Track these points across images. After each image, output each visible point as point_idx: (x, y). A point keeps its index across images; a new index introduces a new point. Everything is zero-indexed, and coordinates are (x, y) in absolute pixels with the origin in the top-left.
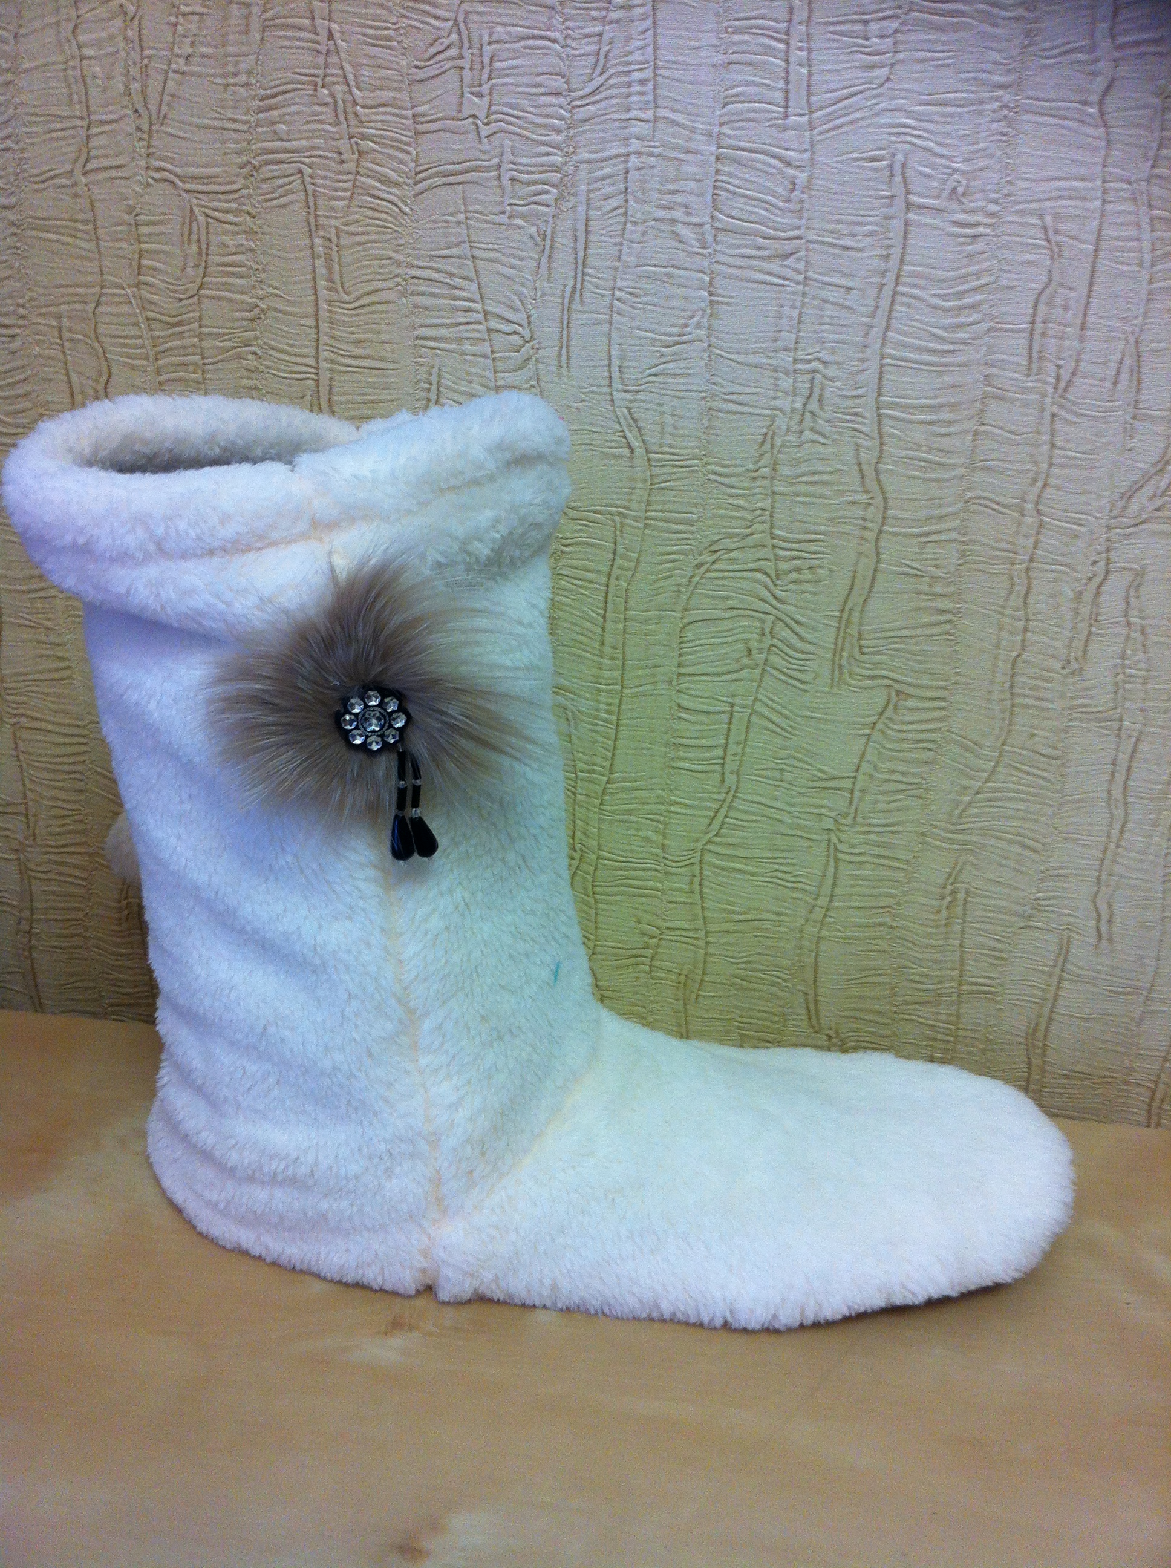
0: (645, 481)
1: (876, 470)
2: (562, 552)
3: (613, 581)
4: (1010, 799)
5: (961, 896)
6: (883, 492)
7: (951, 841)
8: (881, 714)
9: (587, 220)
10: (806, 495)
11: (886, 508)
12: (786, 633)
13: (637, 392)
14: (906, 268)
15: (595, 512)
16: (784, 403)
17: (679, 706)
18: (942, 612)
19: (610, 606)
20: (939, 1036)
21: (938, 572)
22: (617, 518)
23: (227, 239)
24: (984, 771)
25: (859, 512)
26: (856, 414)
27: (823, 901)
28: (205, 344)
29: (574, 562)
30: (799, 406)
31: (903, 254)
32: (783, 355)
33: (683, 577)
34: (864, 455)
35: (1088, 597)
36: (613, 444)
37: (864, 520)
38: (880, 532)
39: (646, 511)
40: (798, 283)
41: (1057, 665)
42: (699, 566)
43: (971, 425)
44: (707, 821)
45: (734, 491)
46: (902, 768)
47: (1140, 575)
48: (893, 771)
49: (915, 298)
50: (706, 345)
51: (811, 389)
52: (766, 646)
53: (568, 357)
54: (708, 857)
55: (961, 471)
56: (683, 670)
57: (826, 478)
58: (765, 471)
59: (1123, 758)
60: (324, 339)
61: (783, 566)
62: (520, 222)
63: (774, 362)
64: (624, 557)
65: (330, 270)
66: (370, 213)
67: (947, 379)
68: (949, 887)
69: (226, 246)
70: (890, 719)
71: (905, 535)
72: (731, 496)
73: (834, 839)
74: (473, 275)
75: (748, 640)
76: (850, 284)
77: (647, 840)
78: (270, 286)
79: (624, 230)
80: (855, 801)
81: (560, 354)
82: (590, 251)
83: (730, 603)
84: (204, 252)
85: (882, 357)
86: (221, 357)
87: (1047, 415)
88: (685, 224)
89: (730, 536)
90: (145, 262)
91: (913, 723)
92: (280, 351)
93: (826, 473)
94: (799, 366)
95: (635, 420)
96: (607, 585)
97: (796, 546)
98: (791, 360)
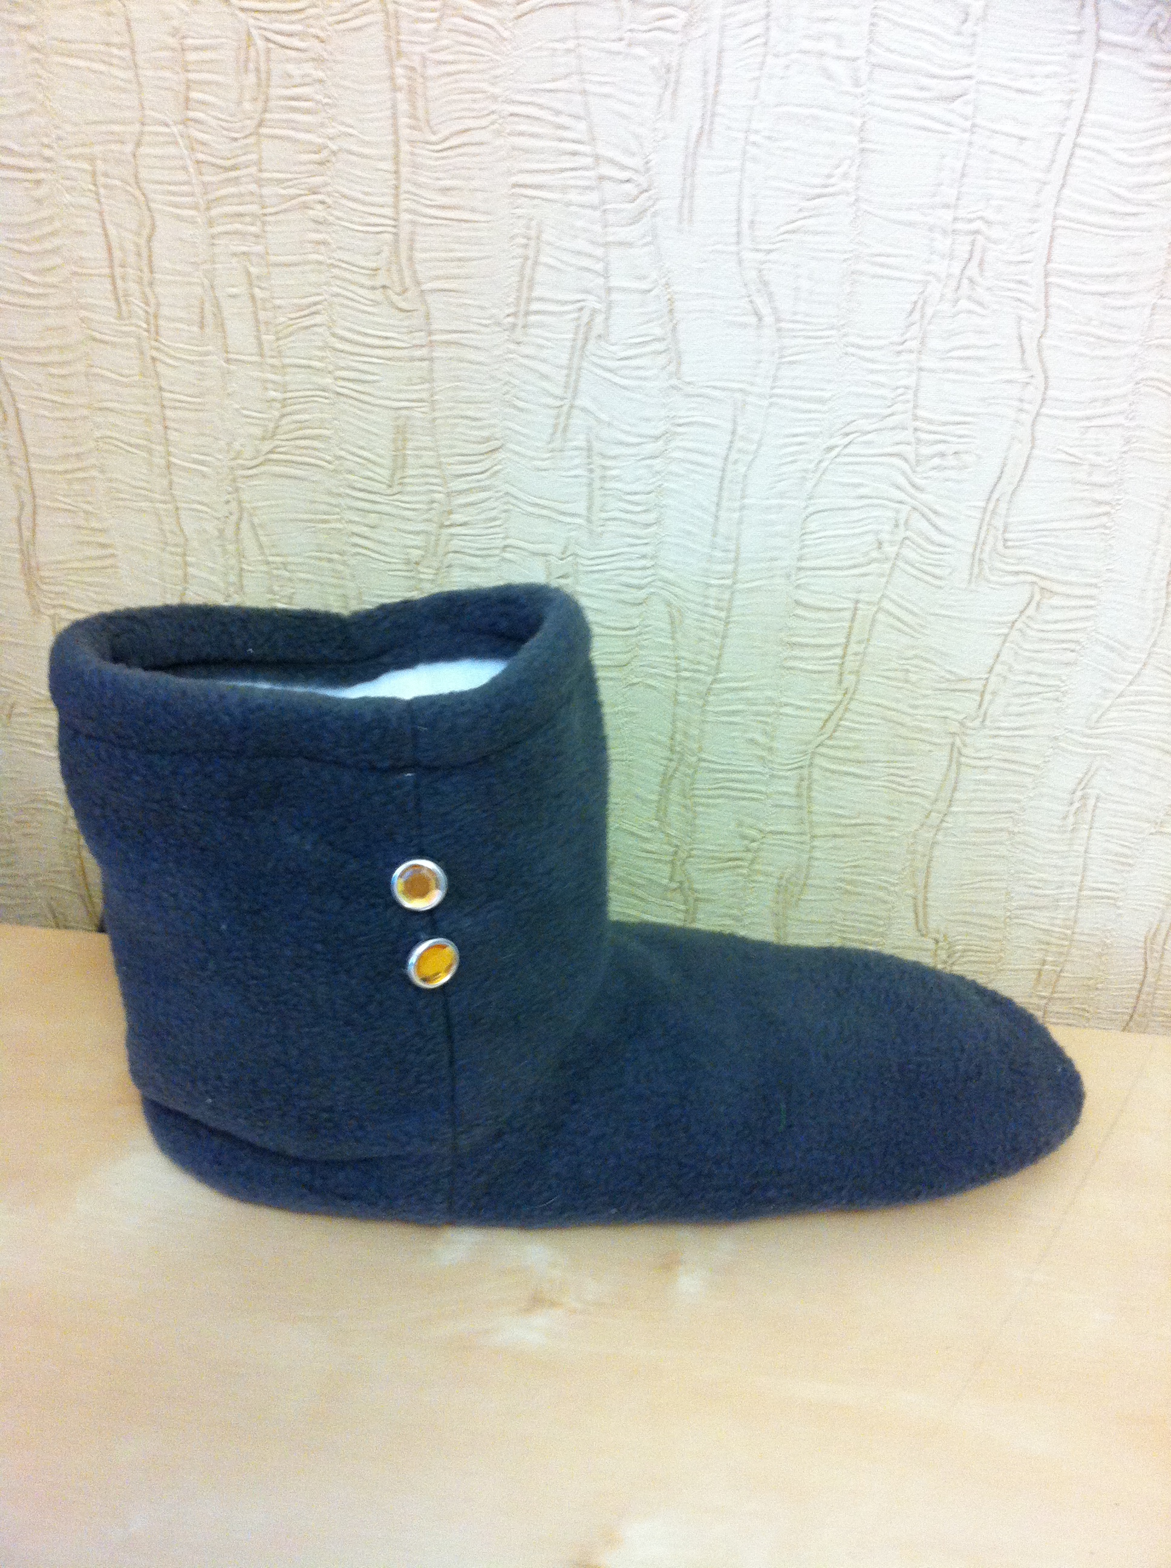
0: (772, 353)
1: (1039, 344)
2: (675, 433)
3: (730, 467)
4: (1153, 702)
5: (1091, 802)
6: (1045, 371)
7: (1087, 746)
8: (1022, 612)
9: (721, 51)
10: (958, 372)
11: (1046, 388)
12: (924, 525)
13: (769, 251)
14: (1090, 116)
15: (715, 388)
16: (940, 267)
17: (798, 603)
18: (1100, 503)
19: (725, 494)
20: (1053, 940)
21: (1099, 460)
22: (738, 395)
23: (291, 68)
24: (1129, 673)
25: (1015, 392)
26: (1020, 282)
27: (941, 806)
28: (265, 191)
29: (689, 445)
30: (956, 270)
31: (1088, 99)
32: (941, 212)
33: (810, 461)
34: (1026, 329)
36: (738, 311)
37: (1021, 400)
38: (1038, 414)
39: (773, 388)
40: (964, 131)
42: (830, 449)
43: (1149, 298)
44: (821, 723)
45: (872, 366)
46: (1040, 668)
48: (1030, 673)
49: (1099, 152)
50: (852, 199)
51: (971, 252)
52: (899, 538)
53: (691, 211)
54: (818, 761)
55: (1133, 349)
56: (803, 564)
57: (982, 353)
58: (913, 344)
60: (405, 186)
61: (926, 451)
62: (640, 51)
63: (930, 220)
64: (743, 438)
65: (413, 106)
66: (463, 38)
67: (1126, 245)
68: (1079, 794)
69: (290, 76)
70: (1030, 618)
71: (1066, 419)
72: (872, 371)
73: (958, 742)
74: (582, 113)
75: (877, 533)
76: (1024, 134)
77: (753, 742)
78: (343, 123)
79: (763, 63)
80: (984, 707)
81: (681, 206)
82: (722, 87)
83: (862, 491)
84: (264, 82)
85: (1055, 218)
86: (284, 206)
88: (837, 58)
89: (867, 416)
90: (194, 95)
91: (1056, 622)
92: (354, 200)
93: (979, 347)
94: (959, 226)
95: (766, 284)
96: (724, 470)
97: (940, 429)
98: (950, 218)
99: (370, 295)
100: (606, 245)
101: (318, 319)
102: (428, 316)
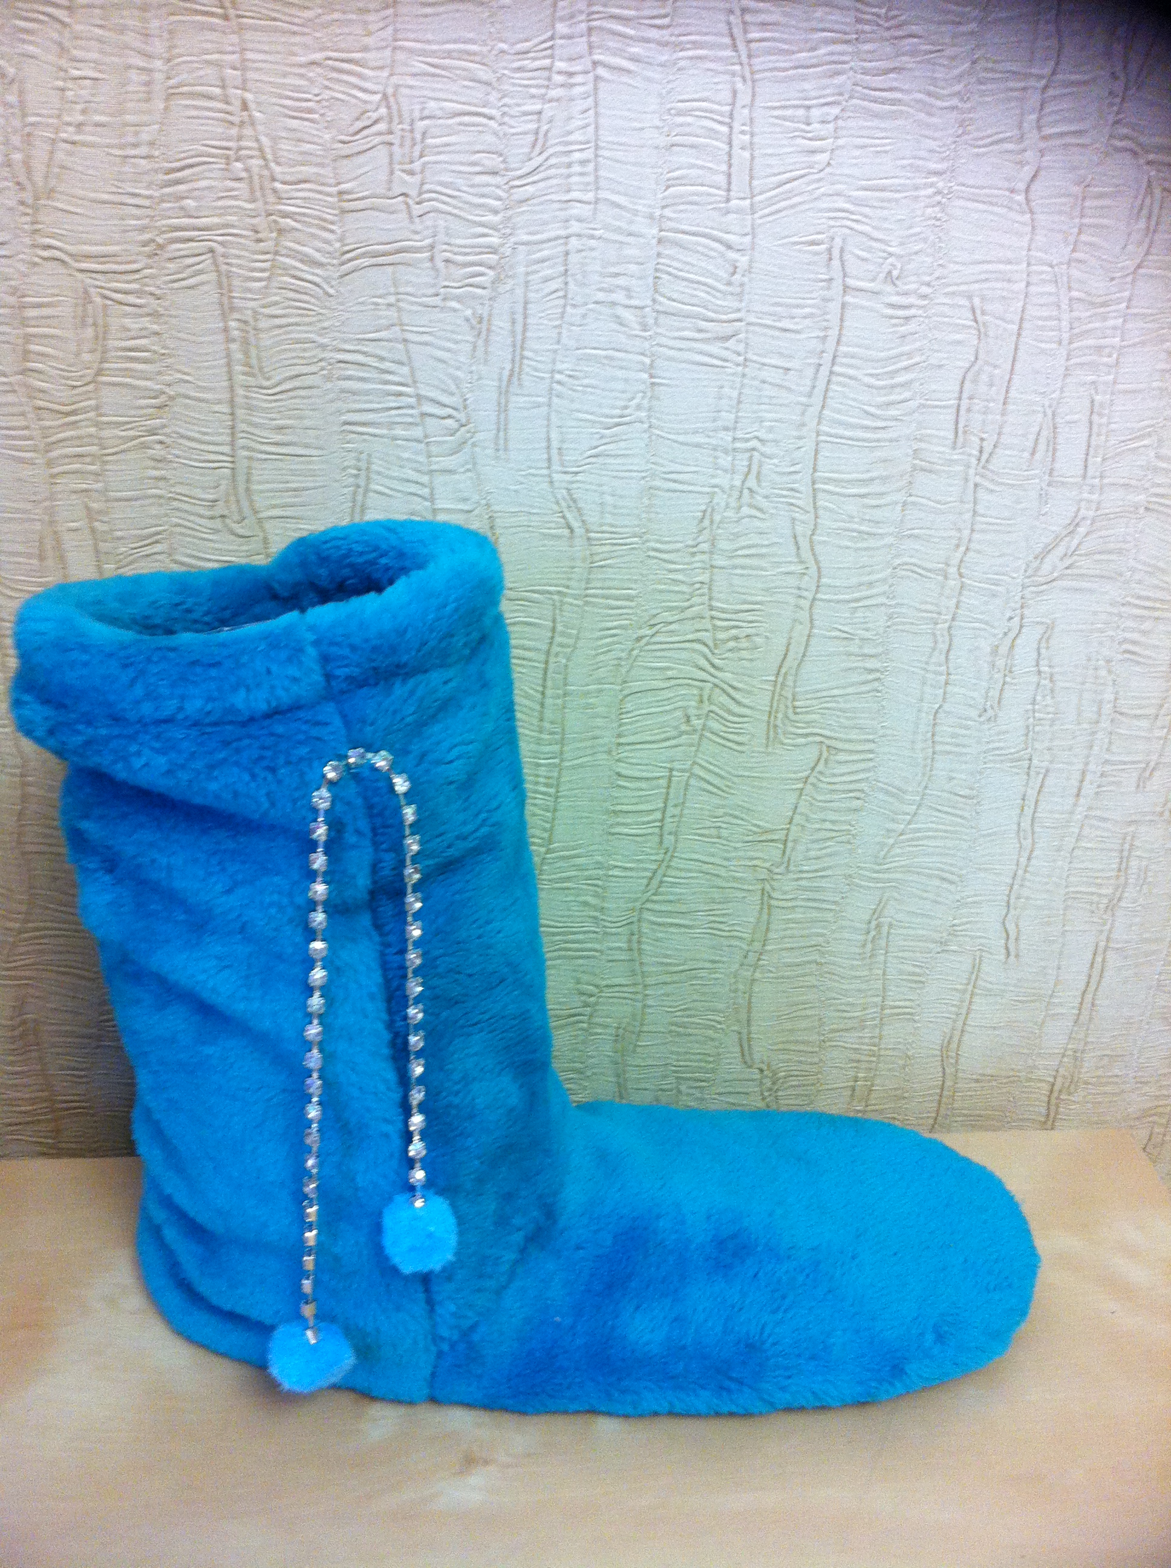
0: (584, 560)
1: (811, 542)
3: (552, 659)
4: (929, 837)
5: (885, 929)
6: (817, 562)
7: (877, 880)
8: (813, 769)
9: (526, 303)
10: (743, 567)
11: (819, 577)
12: (724, 699)
13: (576, 474)
14: (843, 349)
15: (536, 592)
16: (723, 480)
17: (619, 774)
18: (871, 671)
19: (549, 683)
20: (863, 1058)
21: (867, 635)
22: (556, 597)
23: (127, 322)
24: (907, 814)
25: (792, 581)
26: (792, 489)
27: (757, 946)
28: (106, 433)
30: (738, 483)
31: (840, 335)
32: (722, 434)
33: (623, 651)
34: (799, 529)
35: (1003, 650)
36: (553, 525)
37: (799, 589)
38: (814, 599)
39: (587, 589)
40: (738, 365)
41: (974, 713)
42: (639, 639)
43: (900, 497)
44: (645, 881)
45: (673, 566)
46: (832, 816)
47: (1050, 628)
48: (824, 821)
49: (850, 377)
50: (646, 426)
51: (749, 466)
52: (704, 712)
53: (506, 440)
54: (647, 915)
55: (889, 540)
56: (622, 740)
57: (764, 550)
58: (705, 546)
59: (1032, 793)
60: (241, 426)
61: (722, 635)
62: (454, 304)
63: (714, 442)
64: (563, 634)
65: (246, 353)
66: (292, 295)
67: (878, 454)
68: (874, 923)
69: (129, 330)
70: (820, 773)
71: (838, 602)
72: (670, 571)
73: (768, 887)
74: (404, 359)
75: (685, 708)
76: (787, 365)
77: (586, 904)
78: (179, 371)
79: (563, 313)
80: (788, 853)
81: (497, 437)
82: (529, 334)
83: (670, 673)
84: (102, 335)
85: (818, 435)
86: (124, 447)
87: (971, 485)
88: (627, 307)
89: (670, 609)
90: (33, 347)
91: (843, 775)
92: (191, 439)
93: (763, 546)
94: (738, 445)
95: (575, 501)
96: (547, 662)
97: (734, 616)
98: (730, 439)
99: (210, 524)
100: (431, 472)
101: (158, 548)
102: (265, 541)
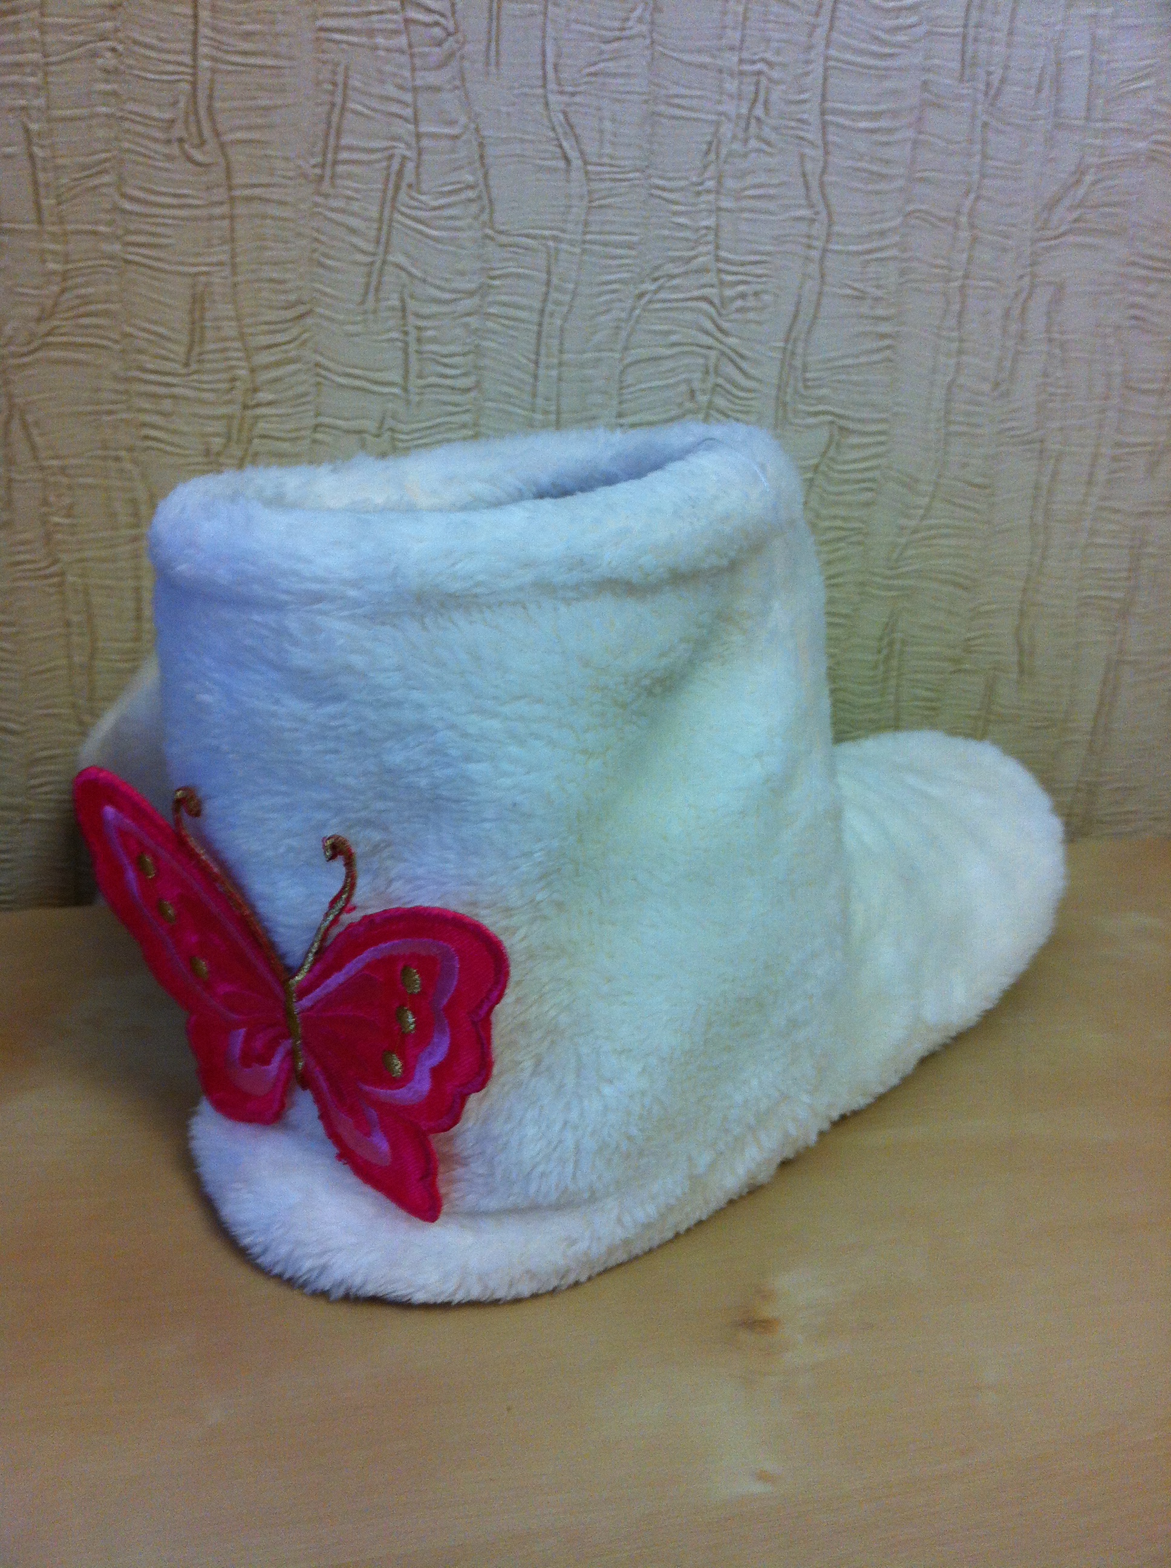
0: (582, 197)
1: (821, 182)
2: (490, 286)
3: (547, 320)
4: (942, 536)
5: (897, 646)
7: (889, 588)
8: (824, 454)
10: (752, 211)
11: (830, 224)
12: (731, 370)
13: (573, 94)
15: (528, 236)
16: (729, 107)
18: (883, 336)
19: (543, 351)
21: (879, 293)
22: (551, 243)
24: (920, 507)
25: (803, 227)
26: (800, 120)
28: (49, 38)
29: (504, 298)
30: (744, 111)
32: (727, 55)
33: (623, 310)
34: (809, 166)
35: (1016, 313)
36: (547, 155)
37: (809, 237)
38: (825, 250)
39: (585, 233)
41: (986, 387)
42: (641, 295)
43: (910, 134)
45: (675, 208)
46: (842, 512)
47: (1060, 288)
48: (834, 517)
50: (648, 41)
51: (757, 93)
52: (709, 385)
53: (498, 52)
55: (900, 183)
57: (772, 191)
58: (710, 184)
59: (1045, 480)
60: (205, 31)
61: (729, 292)
63: (719, 62)
64: (560, 290)
67: (888, 84)
68: (886, 639)
70: (832, 459)
71: (848, 253)
72: (675, 213)
75: (688, 381)
81: (488, 49)
83: (674, 338)
85: (827, 59)
86: (69, 54)
87: (979, 123)
89: (673, 260)
91: (854, 461)
92: (147, 46)
93: (769, 186)
94: (747, 67)
95: (571, 127)
96: (540, 325)
97: (741, 269)
98: (735, 59)
99: (166, 150)
100: (415, 90)
101: (106, 179)
102: (229, 172)
